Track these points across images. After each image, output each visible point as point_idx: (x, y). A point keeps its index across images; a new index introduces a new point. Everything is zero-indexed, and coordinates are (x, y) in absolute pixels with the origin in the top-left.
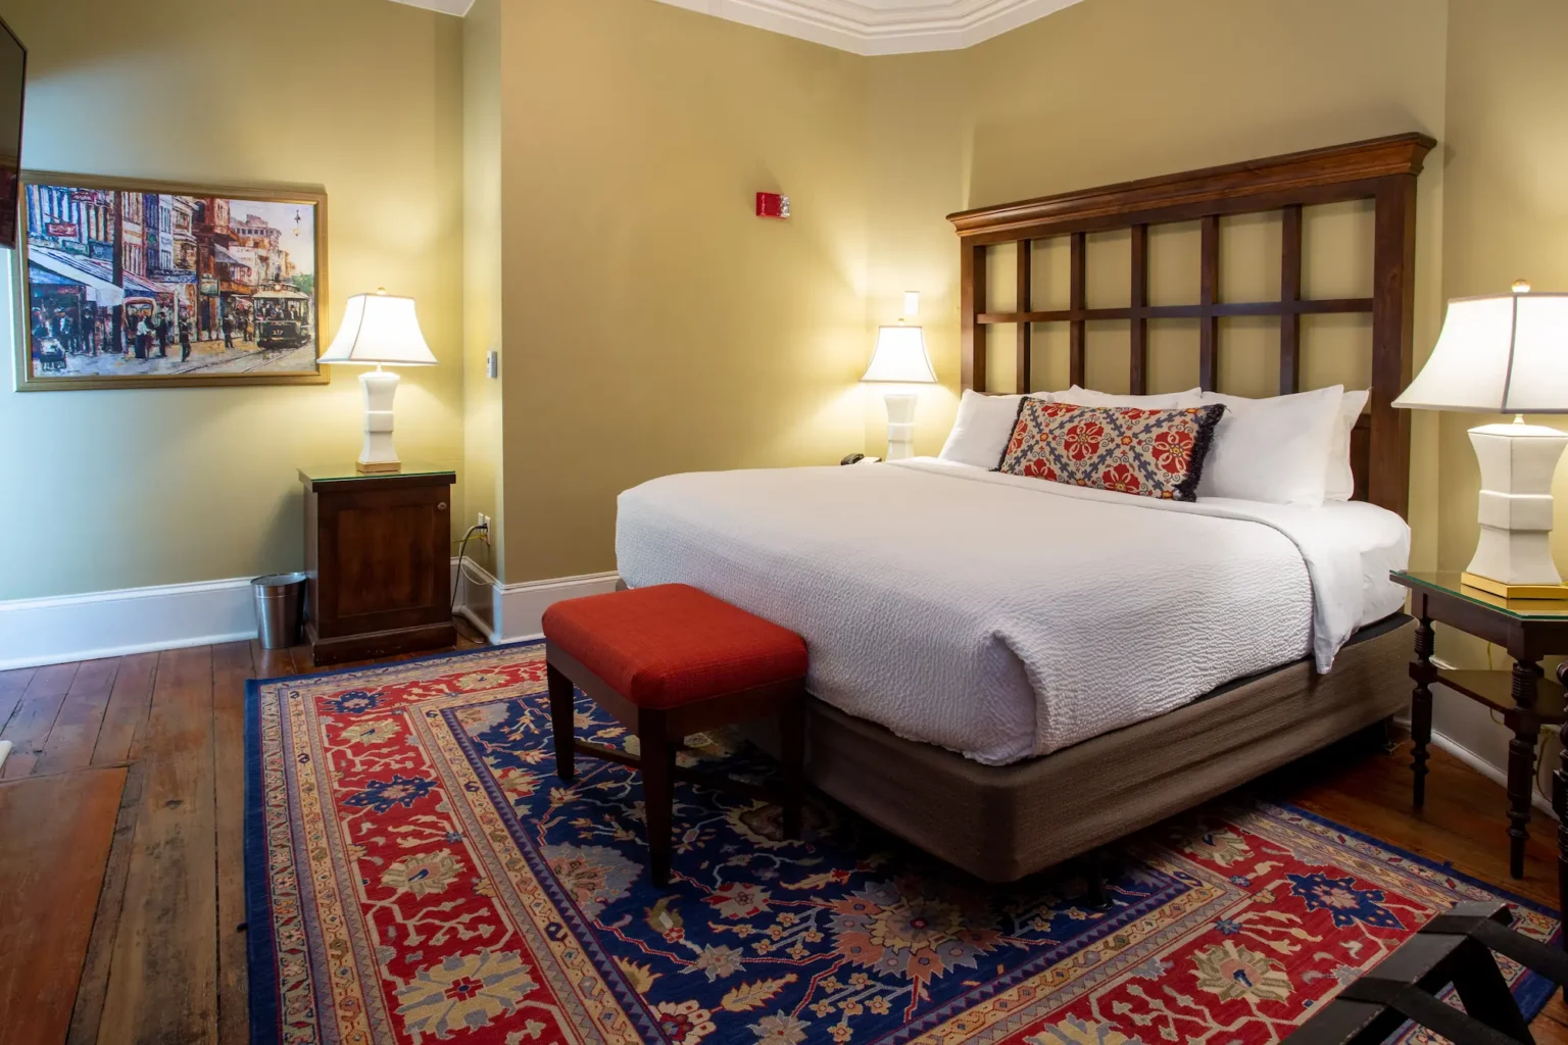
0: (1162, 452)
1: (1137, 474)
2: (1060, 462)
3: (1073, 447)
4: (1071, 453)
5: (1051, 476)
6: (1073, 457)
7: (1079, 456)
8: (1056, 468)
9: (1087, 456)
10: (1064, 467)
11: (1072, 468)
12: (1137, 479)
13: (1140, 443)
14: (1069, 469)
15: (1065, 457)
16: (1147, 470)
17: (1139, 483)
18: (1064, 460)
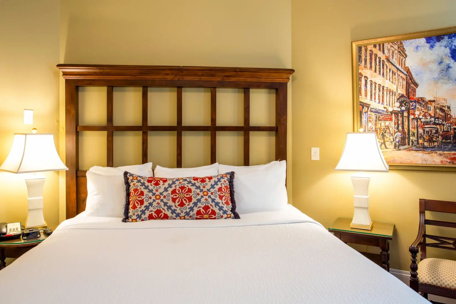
0: (223, 196)
1: (214, 209)
2: (171, 209)
3: (177, 200)
4: (177, 204)
5: (166, 217)
6: (179, 205)
7: (182, 205)
8: (169, 213)
9: (187, 204)
10: (173, 212)
11: (178, 211)
12: (214, 211)
13: (212, 193)
14: (177, 212)
15: (174, 206)
16: (219, 206)
17: (216, 213)
18: (173, 208)
